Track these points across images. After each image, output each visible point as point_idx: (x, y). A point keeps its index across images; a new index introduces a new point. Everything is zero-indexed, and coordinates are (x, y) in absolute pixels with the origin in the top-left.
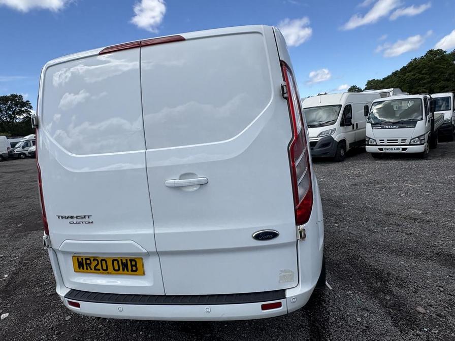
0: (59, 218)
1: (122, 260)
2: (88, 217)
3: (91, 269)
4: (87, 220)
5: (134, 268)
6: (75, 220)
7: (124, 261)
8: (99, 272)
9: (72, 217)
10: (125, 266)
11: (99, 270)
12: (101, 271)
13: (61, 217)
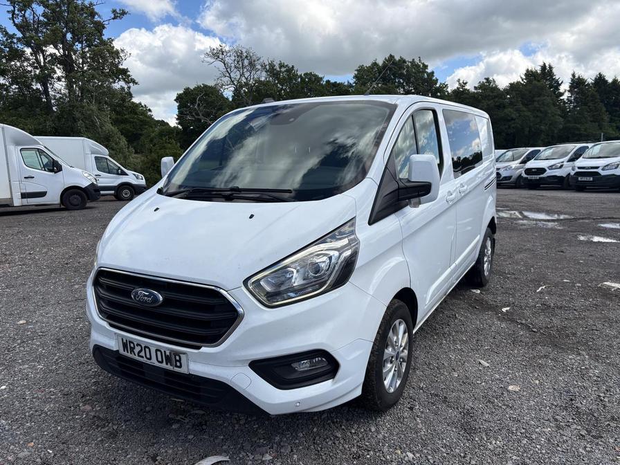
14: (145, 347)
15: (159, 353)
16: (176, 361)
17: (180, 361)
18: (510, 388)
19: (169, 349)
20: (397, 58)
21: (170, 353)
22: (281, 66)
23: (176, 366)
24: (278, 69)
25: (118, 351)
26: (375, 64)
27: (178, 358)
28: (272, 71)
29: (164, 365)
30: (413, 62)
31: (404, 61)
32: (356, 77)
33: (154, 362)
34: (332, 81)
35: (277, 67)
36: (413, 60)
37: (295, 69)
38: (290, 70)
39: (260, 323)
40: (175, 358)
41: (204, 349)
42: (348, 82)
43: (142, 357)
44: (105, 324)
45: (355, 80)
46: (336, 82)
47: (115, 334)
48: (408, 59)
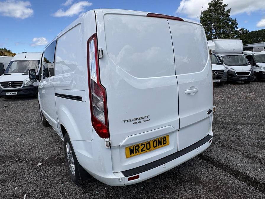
0: (124, 122)
1: (158, 140)
2: (147, 116)
3: (139, 152)
4: (146, 119)
5: (165, 142)
6: (138, 121)
7: (160, 140)
8: (144, 152)
9: (136, 119)
10: (160, 142)
11: (145, 150)
12: (146, 150)
13: (126, 122)
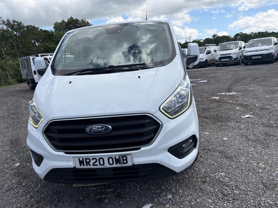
14: (99, 159)
15: (111, 160)
16: (123, 160)
17: (126, 160)
18: (224, 139)
19: (118, 155)
20: (74, 18)
21: (119, 157)
22: (14, 22)
23: (124, 163)
24: (13, 23)
25: (75, 167)
26: (63, 21)
27: (125, 158)
28: (8, 24)
29: (115, 165)
30: (82, 20)
31: (78, 20)
32: (54, 27)
33: (107, 165)
34: (44, 29)
35: (12, 22)
36: (83, 19)
37: (22, 23)
38: (19, 24)
39: (172, 127)
40: (123, 159)
41: (143, 149)
42: (51, 30)
43: (97, 165)
44: (62, 153)
45: (54, 29)
46: (45, 30)
47: (73, 157)
48: (80, 19)
